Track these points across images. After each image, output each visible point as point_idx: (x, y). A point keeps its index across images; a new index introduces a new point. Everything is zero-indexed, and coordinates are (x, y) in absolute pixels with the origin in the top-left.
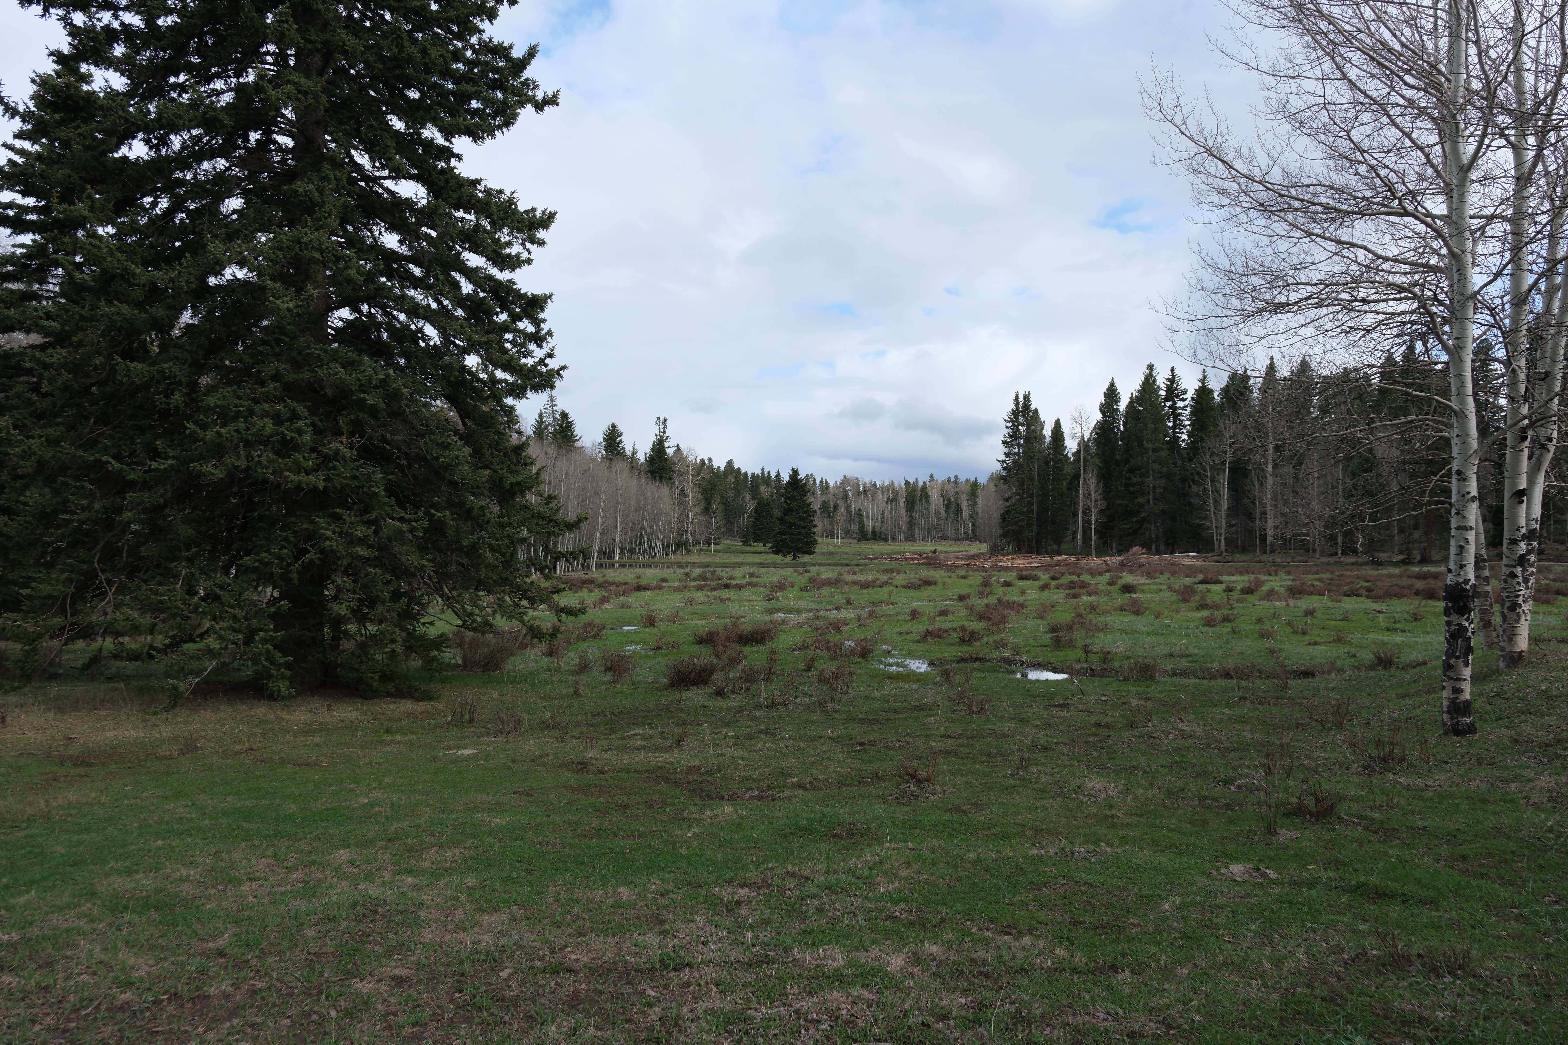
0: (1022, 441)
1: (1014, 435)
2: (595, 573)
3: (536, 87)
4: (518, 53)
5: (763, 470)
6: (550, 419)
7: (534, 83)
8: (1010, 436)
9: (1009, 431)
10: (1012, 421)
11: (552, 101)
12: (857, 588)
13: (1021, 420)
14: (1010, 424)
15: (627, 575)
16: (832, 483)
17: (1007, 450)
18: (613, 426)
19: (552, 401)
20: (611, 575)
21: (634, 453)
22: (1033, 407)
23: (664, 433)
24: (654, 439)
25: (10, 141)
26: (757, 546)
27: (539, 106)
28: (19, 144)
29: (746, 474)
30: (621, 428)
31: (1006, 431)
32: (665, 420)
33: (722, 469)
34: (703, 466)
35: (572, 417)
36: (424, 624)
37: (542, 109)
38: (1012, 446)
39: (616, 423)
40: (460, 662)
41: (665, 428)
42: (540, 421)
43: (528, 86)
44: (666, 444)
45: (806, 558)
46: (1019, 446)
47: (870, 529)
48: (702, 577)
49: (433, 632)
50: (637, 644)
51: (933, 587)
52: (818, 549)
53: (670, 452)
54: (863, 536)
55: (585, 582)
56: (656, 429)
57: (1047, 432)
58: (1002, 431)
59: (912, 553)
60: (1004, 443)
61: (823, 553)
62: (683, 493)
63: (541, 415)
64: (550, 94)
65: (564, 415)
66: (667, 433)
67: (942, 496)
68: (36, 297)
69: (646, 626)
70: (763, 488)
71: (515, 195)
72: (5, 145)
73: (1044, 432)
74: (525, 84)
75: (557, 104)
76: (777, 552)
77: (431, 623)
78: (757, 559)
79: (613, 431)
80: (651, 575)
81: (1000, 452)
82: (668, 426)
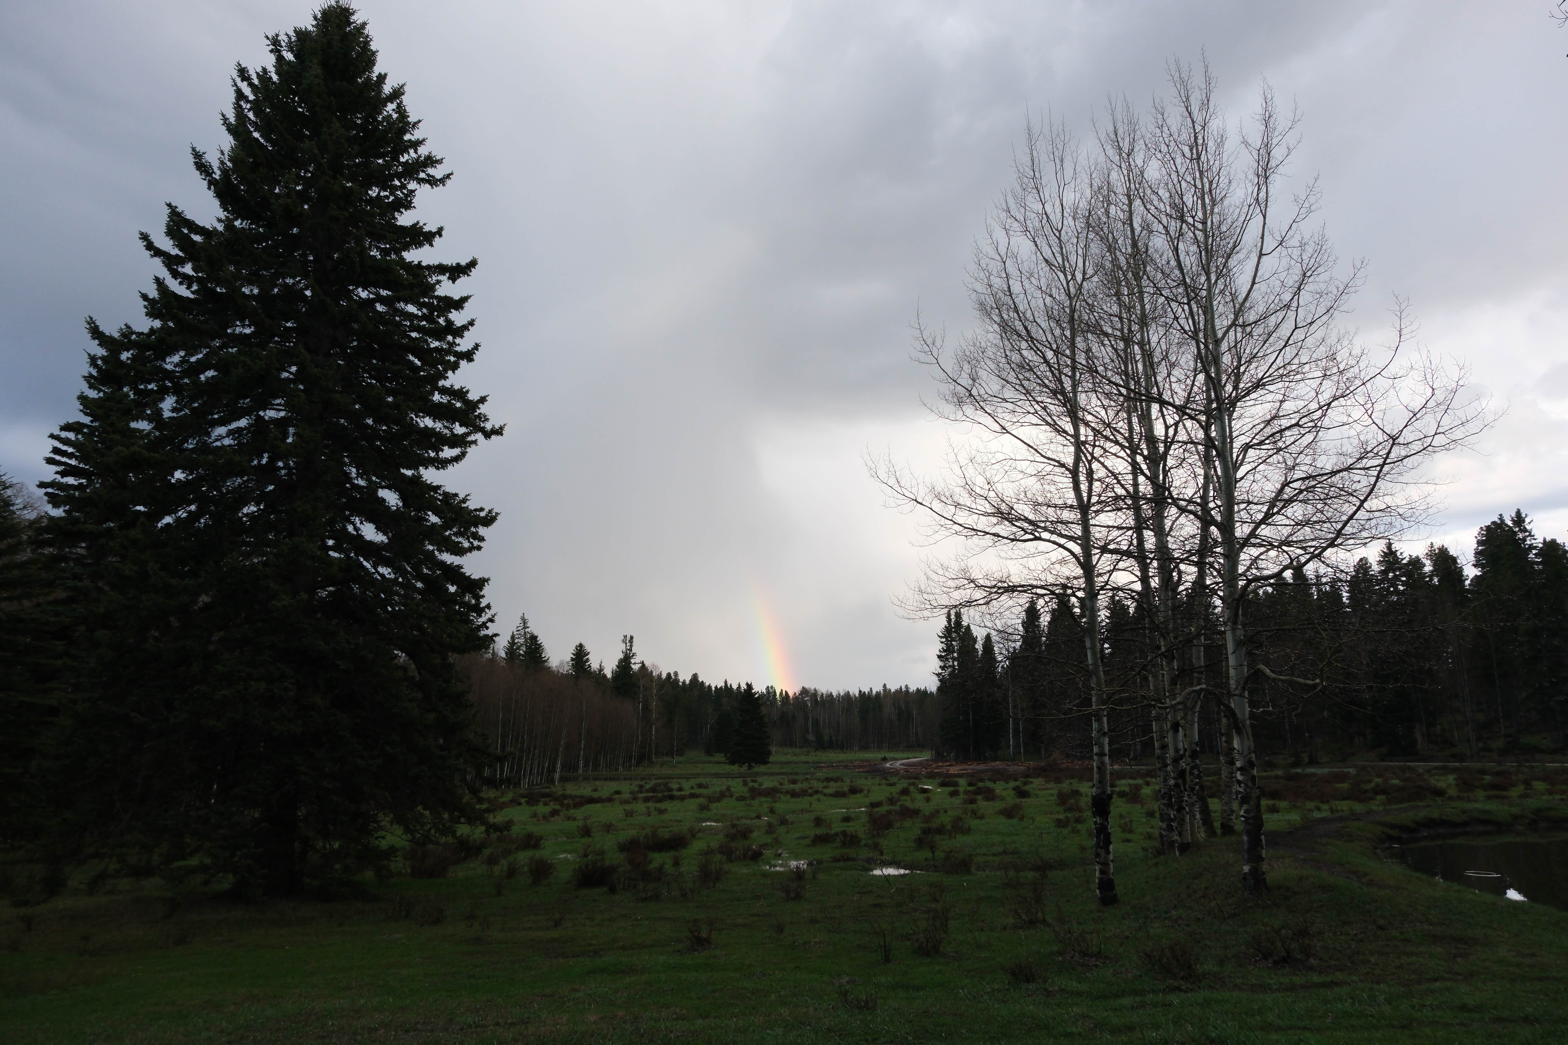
0: (955, 655)
1: (948, 650)
2: (557, 789)
3: (487, 420)
4: (473, 396)
5: (726, 682)
6: (522, 641)
7: (485, 416)
8: (945, 651)
9: (943, 645)
10: (945, 637)
11: (498, 432)
12: (788, 796)
13: (954, 635)
14: (944, 640)
15: (586, 790)
16: (791, 694)
17: (942, 664)
18: (581, 646)
19: (525, 623)
20: (571, 789)
21: (601, 669)
22: (964, 624)
23: (630, 650)
24: (621, 656)
25: (57, 432)
26: (720, 757)
27: (488, 435)
28: (64, 434)
29: (710, 686)
30: (588, 648)
31: (941, 646)
32: (632, 638)
33: (687, 682)
34: (671, 681)
35: (541, 639)
36: (377, 838)
37: (490, 437)
38: (947, 659)
39: (583, 643)
40: (409, 870)
41: (631, 646)
42: (512, 643)
43: (480, 418)
44: (633, 661)
45: (762, 768)
46: (954, 659)
47: (826, 738)
48: (653, 790)
49: (384, 844)
50: (569, 852)
51: (858, 795)
52: (771, 759)
53: (636, 667)
54: (822, 745)
55: (544, 795)
56: (623, 647)
57: (979, 646)
58: (937, 646)
59: (862, 761)
60: (939, 657)
61: (776, 763)
62: (646, 708)
63: (513, 637)
64: (497, 427)
65: (534, 638)
66: (634, 651)
67: (894, 705)
68: (65, 559)
69: (583, 837)
70: (725, 700)
71: (468, 498)
72: (52, 436)
73: (977, 646)
74: (479, 416)
75: (502, 435)
76: (733, 763)
77: (383, 838)
78: (717, 769)
79: (580, 650)
80: (607, 788)
81: (935, 665)
82: (634, 643)
